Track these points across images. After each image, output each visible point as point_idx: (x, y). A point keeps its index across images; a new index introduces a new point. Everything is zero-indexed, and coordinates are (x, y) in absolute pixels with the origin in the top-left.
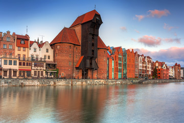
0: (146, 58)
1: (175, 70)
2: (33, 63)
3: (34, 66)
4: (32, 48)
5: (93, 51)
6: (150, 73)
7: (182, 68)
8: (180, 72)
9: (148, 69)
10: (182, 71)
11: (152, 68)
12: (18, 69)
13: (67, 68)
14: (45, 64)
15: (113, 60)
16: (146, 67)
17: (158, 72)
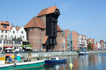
0: (84, 36)
1: (101, 44)
2: (14, 42)
3: (15, 44)
4: (12, 31)
5: (54, 33)
6: (86, 46)
7: (105, 43)
8: (104, 45)
9: (85, 44)
10: (105, 44)
11: (87, 43)
12: (3, 46)
13: (37, 45)
14: (22, 42)
15: (64, 38)
16: (84, 42)
17: (91, 46)
